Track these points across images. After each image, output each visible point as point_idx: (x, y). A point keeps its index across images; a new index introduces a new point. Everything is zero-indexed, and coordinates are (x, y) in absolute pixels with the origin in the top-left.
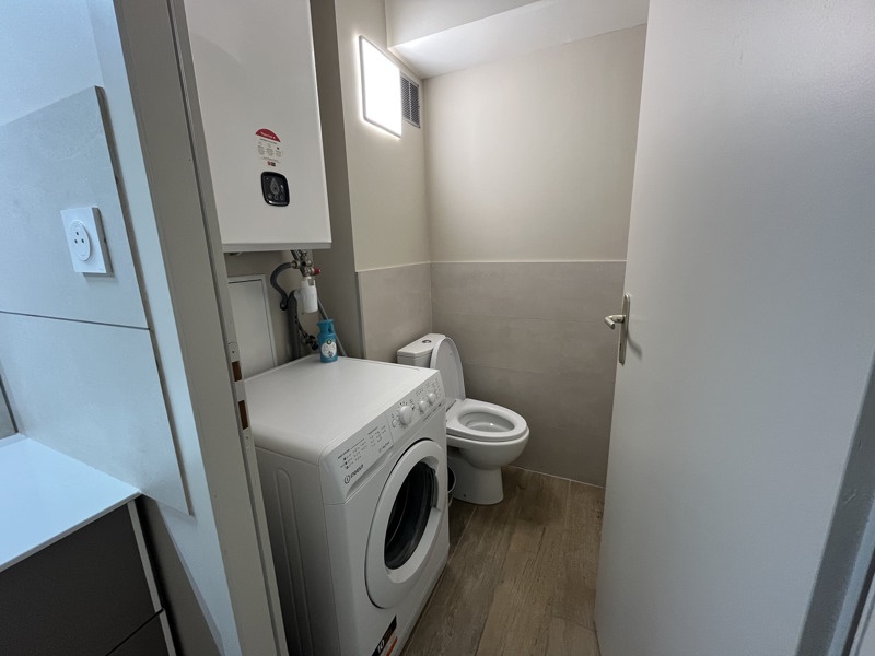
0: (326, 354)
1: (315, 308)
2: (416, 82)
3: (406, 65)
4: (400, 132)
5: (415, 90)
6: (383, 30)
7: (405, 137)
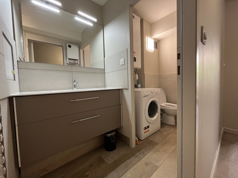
0: (139, 87)
1: (137, 79)
2: (157, 41)
3: (155, 39)
4: (153, 50)
5: (157, 43)
6: (151, 35)
7: (155, 51)
